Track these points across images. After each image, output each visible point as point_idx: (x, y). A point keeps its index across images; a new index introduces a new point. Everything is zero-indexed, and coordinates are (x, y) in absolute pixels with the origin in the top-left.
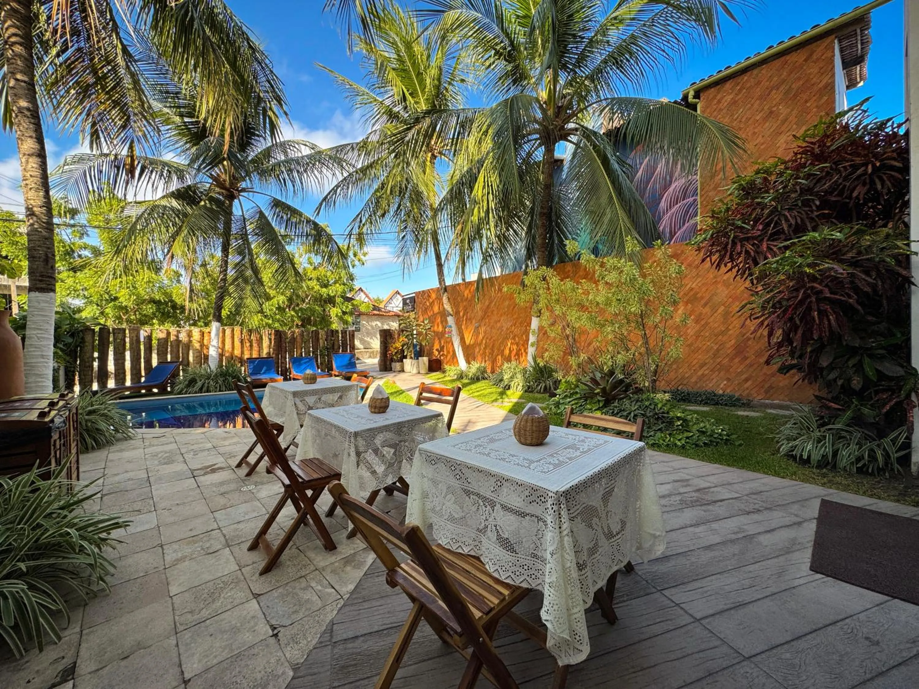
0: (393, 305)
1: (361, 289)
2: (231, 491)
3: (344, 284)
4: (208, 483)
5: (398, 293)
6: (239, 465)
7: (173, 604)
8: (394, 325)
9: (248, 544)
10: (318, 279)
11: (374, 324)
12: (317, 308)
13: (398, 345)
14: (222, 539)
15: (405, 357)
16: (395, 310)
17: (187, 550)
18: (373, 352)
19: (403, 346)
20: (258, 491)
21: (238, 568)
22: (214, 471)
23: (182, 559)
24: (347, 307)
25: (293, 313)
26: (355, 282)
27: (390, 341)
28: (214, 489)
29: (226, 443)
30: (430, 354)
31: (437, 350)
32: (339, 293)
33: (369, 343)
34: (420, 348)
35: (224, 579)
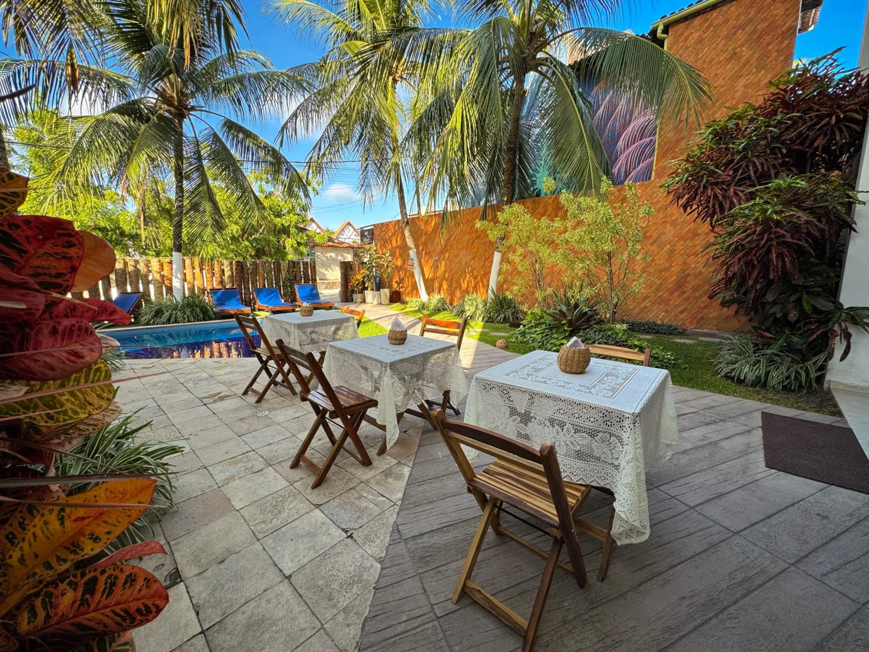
0: (345, 237)
1: (312, 220)
2: (249, 417)
3: (298, 215)
4: (221, 410)
5: (349, 224)
6: (245, 393)
7: (243, 516)
8: (349, 258)
9: (290, 463)
10: (271, 209)
11: (328, 255)
12: (271, 238)
13: (359, 277)
14: (261, 459)
15: (366, 289)
16: (347, 241)
17: (233, 470)
18: (329, 283)
19: (364, 278)
20: (274, 416)
21: (288, 484)
22: (222, 399)
23: (232, 478)
24: (302, 238)
25: (247, 243)
26: (308, 213)
27: (350, 273)
28: (230, 415)
29: (222, 372)
30: (390, 286)
31: (396, 282)
32: (293, 223)
33: (324, 275)
34: (380, 280)
35: (280, 493)
